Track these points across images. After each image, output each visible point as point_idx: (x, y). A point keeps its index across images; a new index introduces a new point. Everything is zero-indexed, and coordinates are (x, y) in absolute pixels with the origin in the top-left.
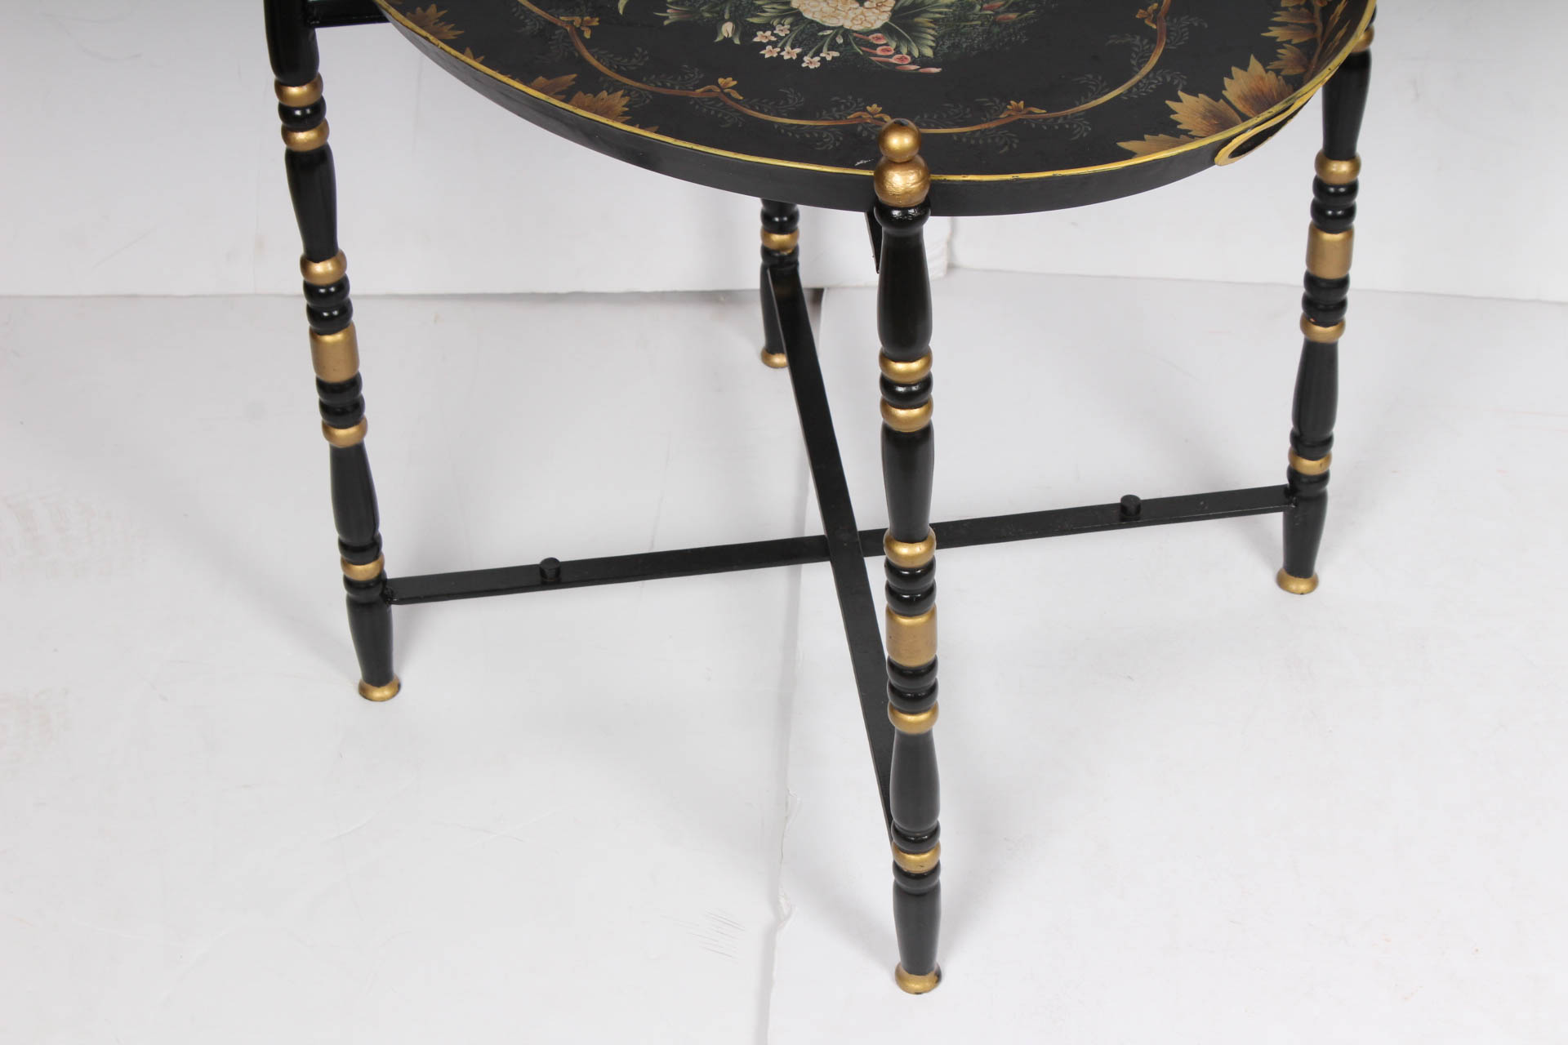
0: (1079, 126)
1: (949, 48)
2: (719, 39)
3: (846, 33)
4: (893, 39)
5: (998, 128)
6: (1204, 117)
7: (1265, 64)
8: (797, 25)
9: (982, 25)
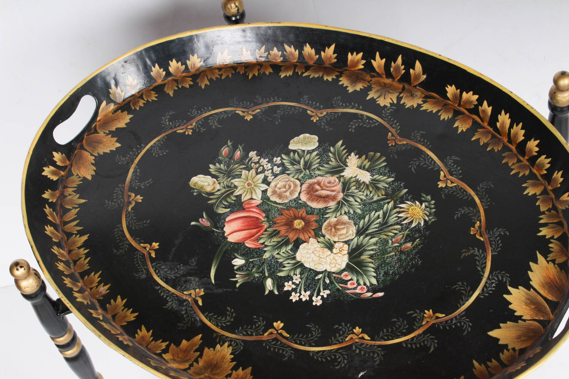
0: (465, 323)
1: (383, 276)
2: (267, 292)
3: (329, 274)
4: (354, 275)
5: (425, 333)
6: (527, 304)
7: (546, 257)
8: (303, 273)
9: (396, 255)
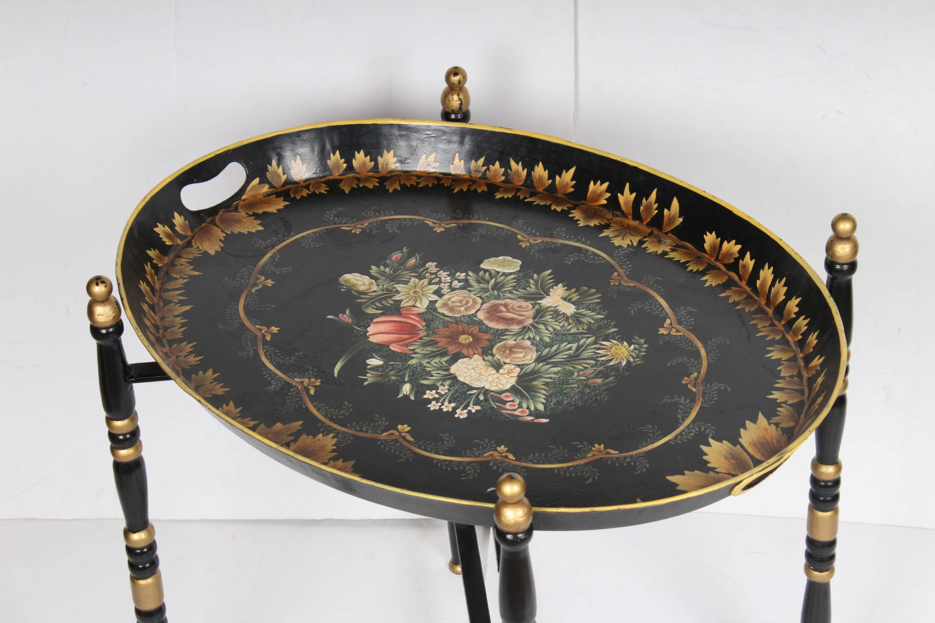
0: (640, 463)
1: (555, 404)
2: (400, 396)
3: (486, 392)
4: (517, 397)
5: (586, 464)
6: (726, 458)
7: (768, 419)
8: (453, 386)
9: (578, 387)
